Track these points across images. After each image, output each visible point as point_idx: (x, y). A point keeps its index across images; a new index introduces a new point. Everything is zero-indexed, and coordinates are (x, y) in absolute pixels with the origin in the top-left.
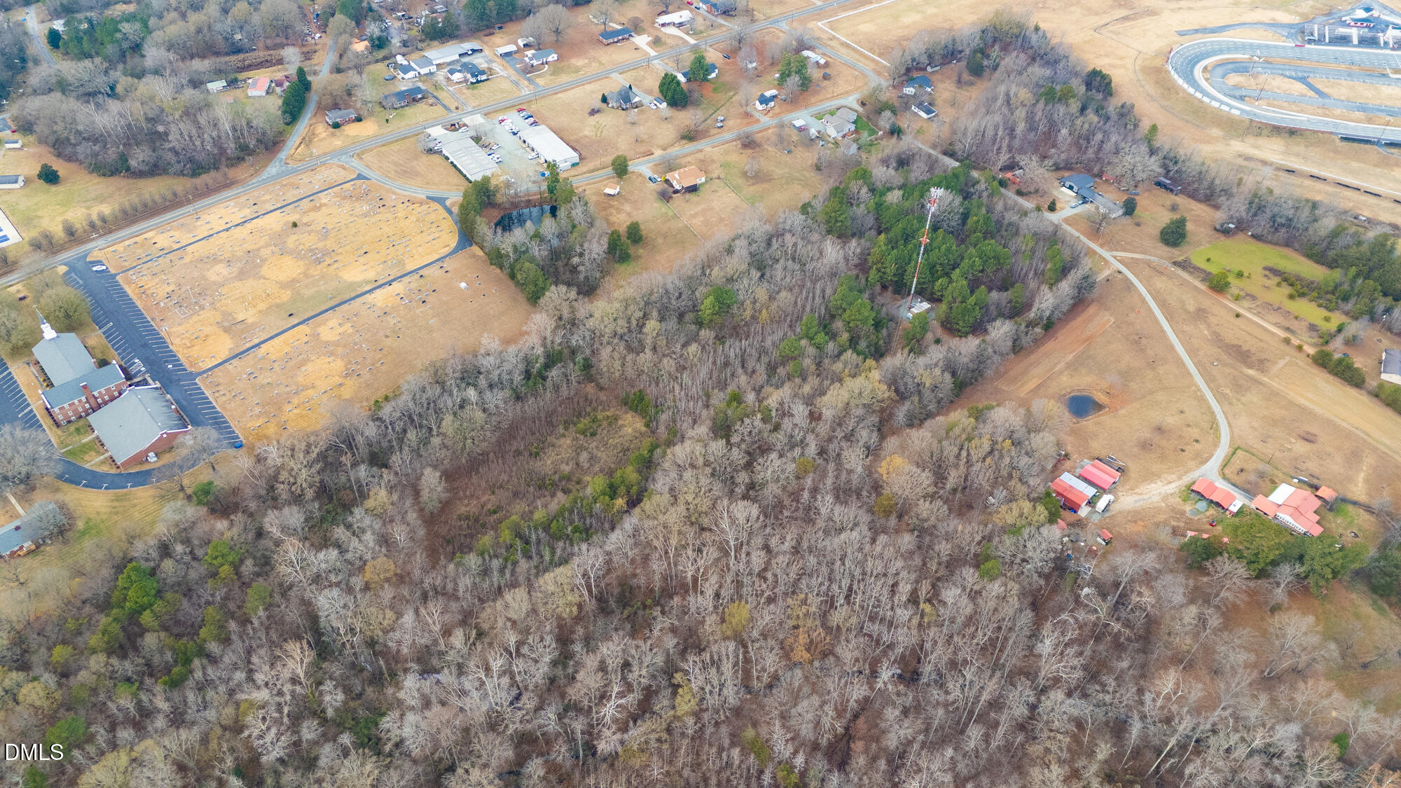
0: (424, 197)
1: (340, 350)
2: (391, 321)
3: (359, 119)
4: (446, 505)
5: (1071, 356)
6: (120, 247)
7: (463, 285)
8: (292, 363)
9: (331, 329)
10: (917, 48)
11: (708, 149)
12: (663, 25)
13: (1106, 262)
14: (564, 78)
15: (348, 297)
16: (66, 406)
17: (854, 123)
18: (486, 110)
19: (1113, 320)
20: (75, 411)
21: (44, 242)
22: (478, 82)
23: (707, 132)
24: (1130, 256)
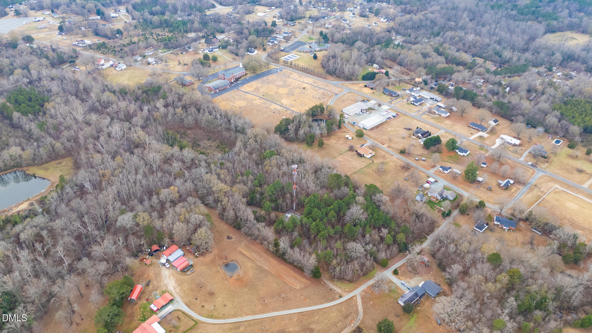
0: (328, 104)
3: (372, 89)
6: (289, 71)
8: (243, 99)
11: (395, 157)
12: (501, 138)
13: (350, 291)
14: (431, 121)
18: (393, 108)
19: (297, 288)
23: (411, 157)
24: (358, 303)
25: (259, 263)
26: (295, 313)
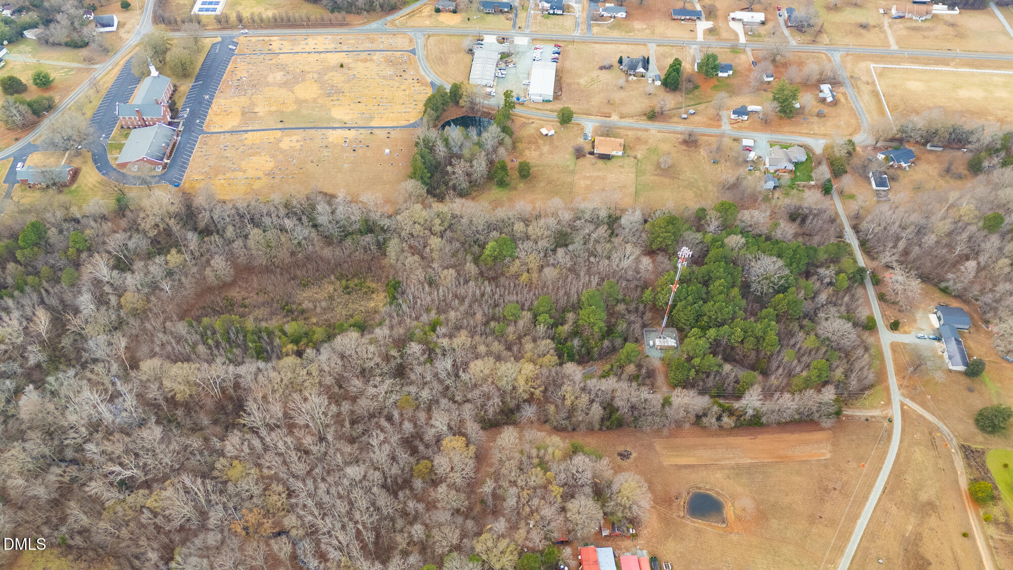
0: (429, 80)
1: (280, 157)
2: (326, 153)
3: (455, 12)
4: (225, 286)
5: (749, 461)
6: (253, 39)
7: (387, 151)
8: (251, 151)
9: (290, 142)
10: (920, 122)
11: (653, 132)
12: (733, 19)
13: (889, 402)
14: (615, 34)
15: (320, 125)
16: (127, 117)
17: (796, 164)
18: (536, 36)
19: (828, 456)
20: (132, 123)
21: (223, 20)
22: (554, 14)
23: (670, 117)
24: (920, 413)
25: (727, 462)
26: (880, 499)
